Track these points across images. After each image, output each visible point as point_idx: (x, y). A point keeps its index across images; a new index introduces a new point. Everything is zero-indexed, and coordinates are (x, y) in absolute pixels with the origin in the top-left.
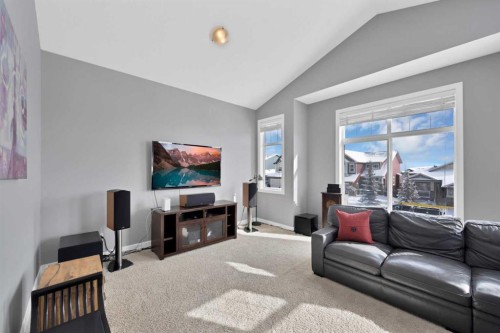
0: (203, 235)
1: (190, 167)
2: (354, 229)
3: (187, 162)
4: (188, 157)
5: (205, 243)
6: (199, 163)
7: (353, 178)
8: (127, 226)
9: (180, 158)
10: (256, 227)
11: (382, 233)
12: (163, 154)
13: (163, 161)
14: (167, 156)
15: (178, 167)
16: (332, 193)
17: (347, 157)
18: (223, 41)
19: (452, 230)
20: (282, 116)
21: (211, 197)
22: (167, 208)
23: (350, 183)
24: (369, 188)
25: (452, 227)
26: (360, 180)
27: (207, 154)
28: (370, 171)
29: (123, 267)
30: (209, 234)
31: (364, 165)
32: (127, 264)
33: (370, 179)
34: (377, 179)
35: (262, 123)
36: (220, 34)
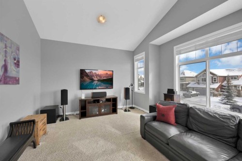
0: (100, 111)
1: (98, 80)
2: (163, 115)
3: (97, 78)
4: (97, 75)
5: (100, 114)
6: (103, 78)
7: (216, 86)
8: (67, 104)
9: (93, 76)
10: (130, 109)
11: (183, 120)
12: (85, 74)
13: (85, 78)
14: (87, 75)
15: (93, 80)
16: (170, 94)
17: (211, 73)
18: (103, 21)
19: (227, 123)
20: (144, 53)
21: (105, 93)
22: (83, 98)
23: (214, 89)
24: (227, 92)
25: (228, 121)
26: (221, 87)
27: (107, 74)
28: (228, 81)
29: (66, 120)
30: (103, 111)
31: (225, 77)
32: (67, 119)
33: (228, 87)
34: (235, 86)
35: (136, 57)
36: (101, 19)
